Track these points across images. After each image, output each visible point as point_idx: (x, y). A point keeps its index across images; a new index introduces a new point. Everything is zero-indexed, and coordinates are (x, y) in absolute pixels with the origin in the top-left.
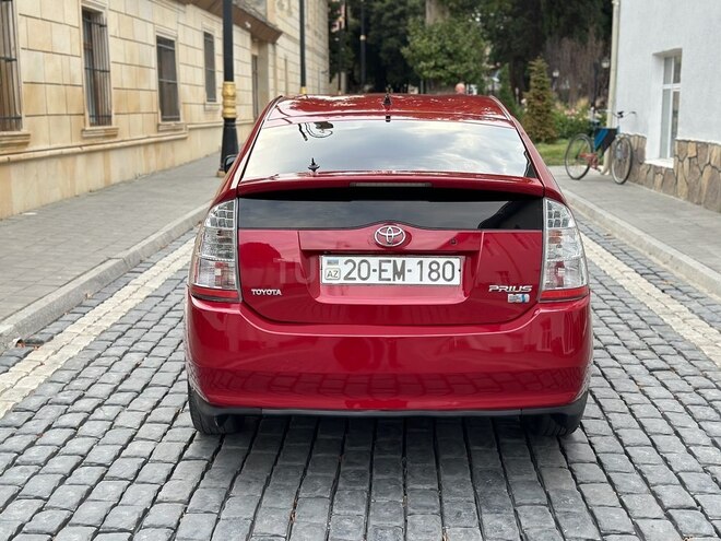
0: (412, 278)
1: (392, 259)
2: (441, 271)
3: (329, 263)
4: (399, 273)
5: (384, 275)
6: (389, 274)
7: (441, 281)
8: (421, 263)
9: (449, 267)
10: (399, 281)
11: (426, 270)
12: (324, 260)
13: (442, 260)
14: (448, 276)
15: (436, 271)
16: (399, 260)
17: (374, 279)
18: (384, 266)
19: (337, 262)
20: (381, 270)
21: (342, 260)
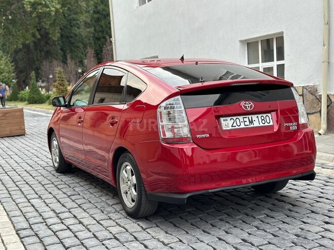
0: (256, 124)
1: (247, 116)
2: (265, 119)
3: (224, 120)
4: (251, 122)
5: (246, 123)
6: (247, 123)
7: (266, 124)
8: (257, 117)
9: (267, 117)
10: (252, 126)
11: (260, 120)
12: (222, 119)
13: (265, 115)
14: (268, 122)
15: (264, 120)
16: (250, 117)
17: (242, 126)
18: (245, 119)
19: (227, 120)
20: (244, 122)
21: (229, 119)
